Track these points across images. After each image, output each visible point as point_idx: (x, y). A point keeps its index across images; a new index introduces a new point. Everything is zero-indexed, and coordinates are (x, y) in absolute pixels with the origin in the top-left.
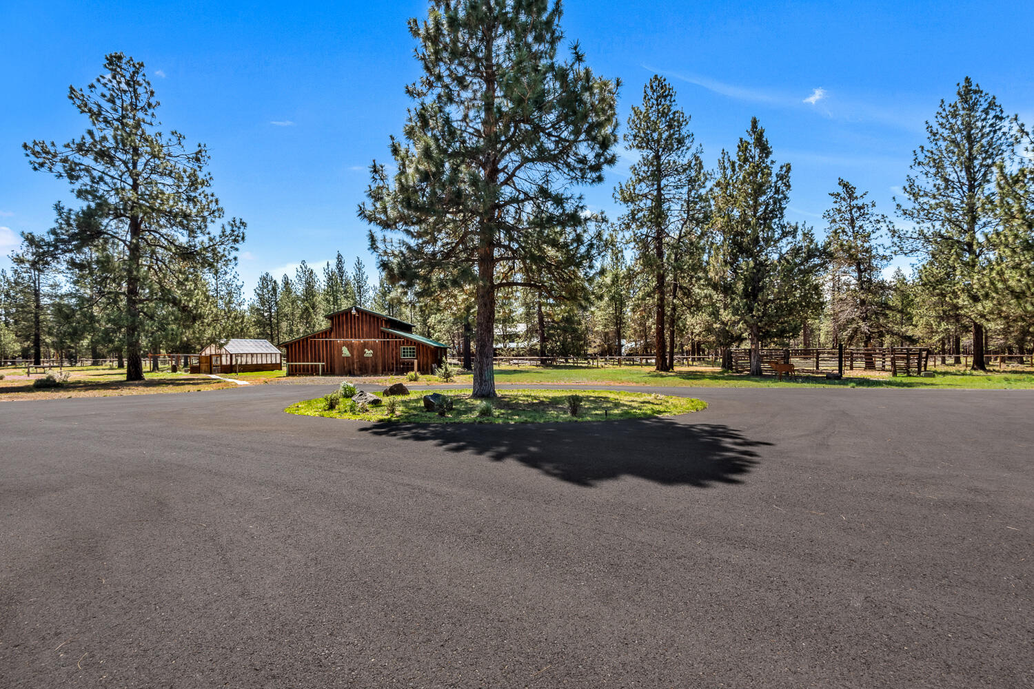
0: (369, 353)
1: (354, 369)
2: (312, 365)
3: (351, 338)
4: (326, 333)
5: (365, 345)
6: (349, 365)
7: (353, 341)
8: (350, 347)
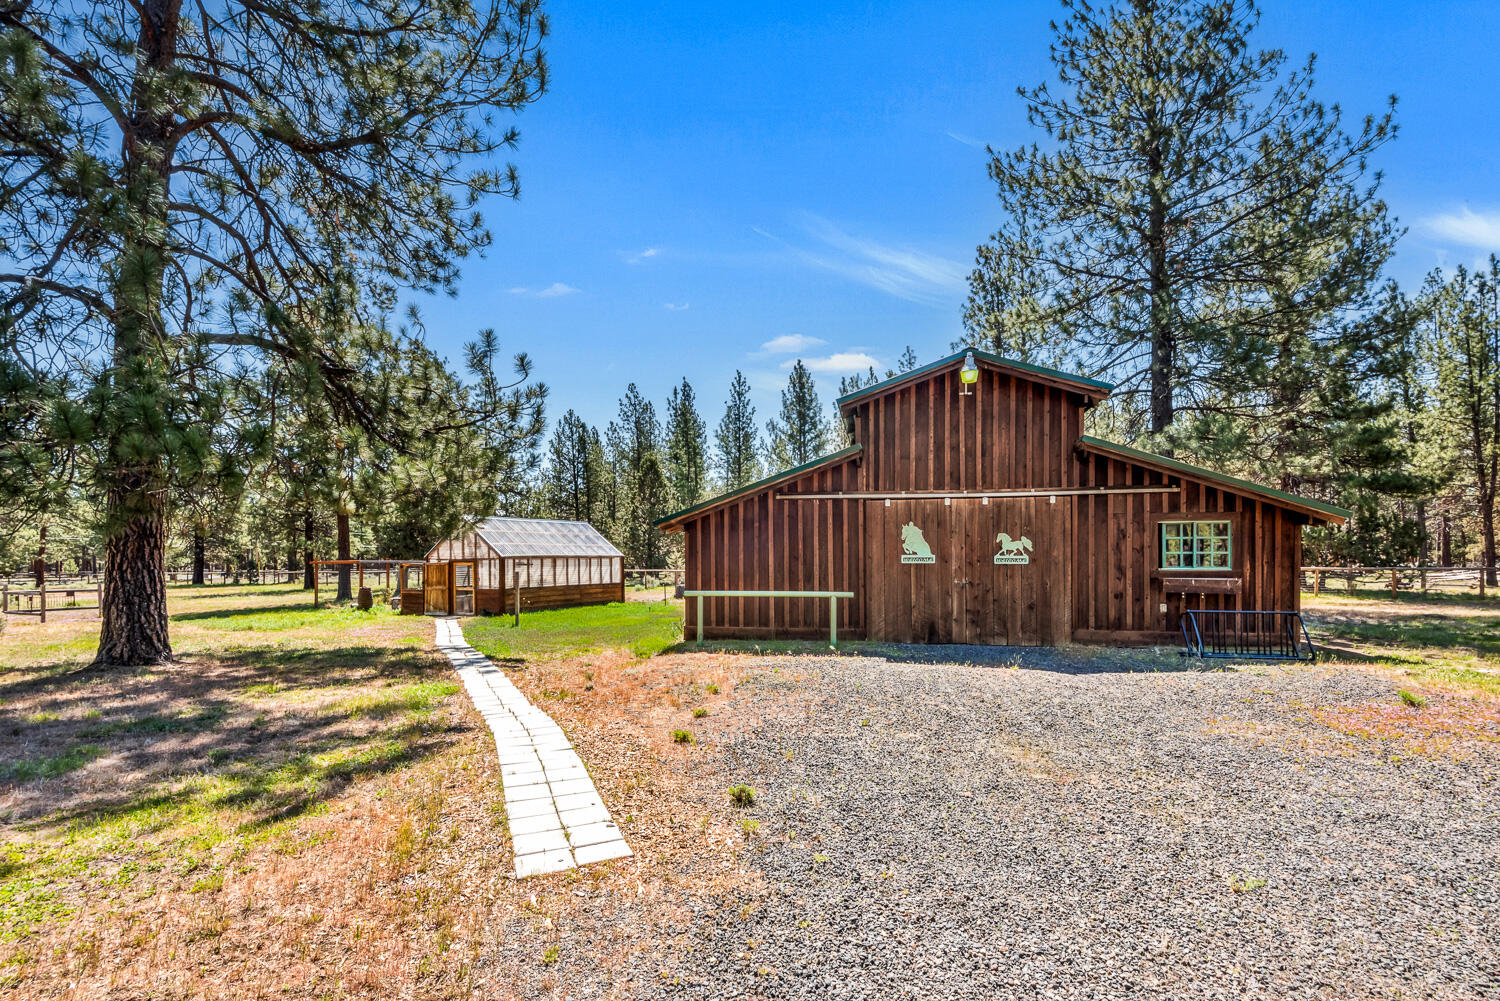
0: (1013, 549)
1: (947, 616)
2: (779, 601)
3: (939, 486)
4: (837, 469)
5: (999, 519)
6: (928, 599)
7: (949, 498)
8: (935, 525)
